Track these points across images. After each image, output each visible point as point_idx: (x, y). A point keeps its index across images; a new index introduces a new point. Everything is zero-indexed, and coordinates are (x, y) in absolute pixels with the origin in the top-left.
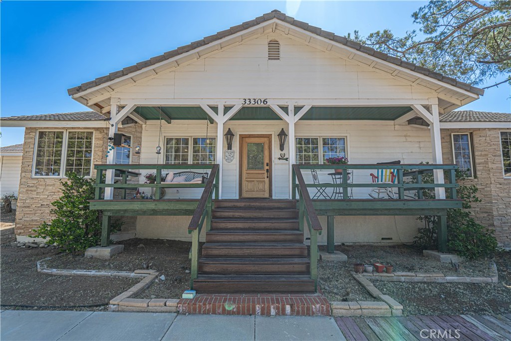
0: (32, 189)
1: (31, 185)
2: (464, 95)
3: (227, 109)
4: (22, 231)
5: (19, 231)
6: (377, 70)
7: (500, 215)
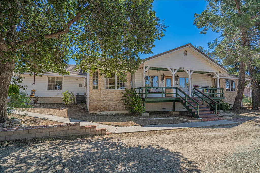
0: (106, 94)
1: (105, 92)
2: (224, 71)
3: (175, 70)
4: (103, 110)
5: (102, 110)
6: (208, 63)
7: (225, 101)
